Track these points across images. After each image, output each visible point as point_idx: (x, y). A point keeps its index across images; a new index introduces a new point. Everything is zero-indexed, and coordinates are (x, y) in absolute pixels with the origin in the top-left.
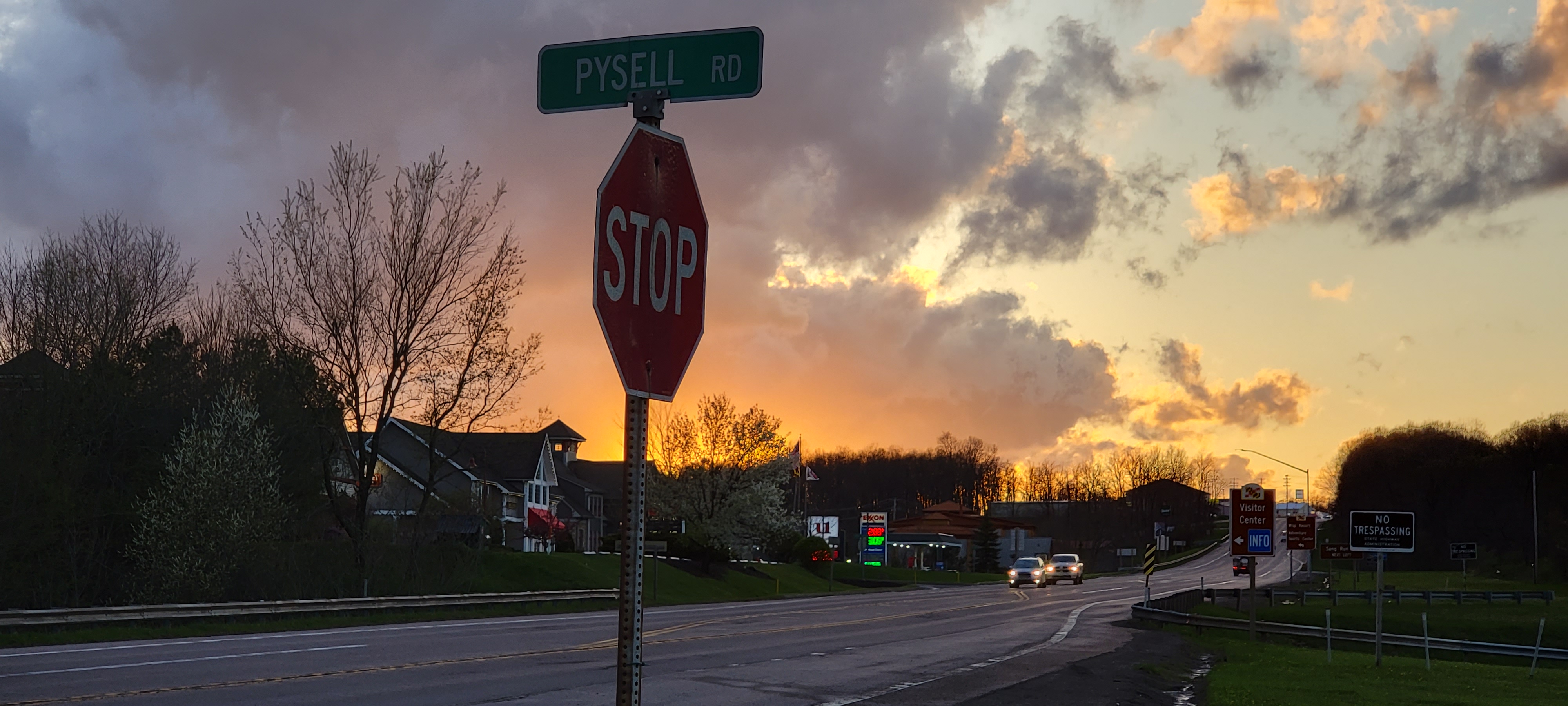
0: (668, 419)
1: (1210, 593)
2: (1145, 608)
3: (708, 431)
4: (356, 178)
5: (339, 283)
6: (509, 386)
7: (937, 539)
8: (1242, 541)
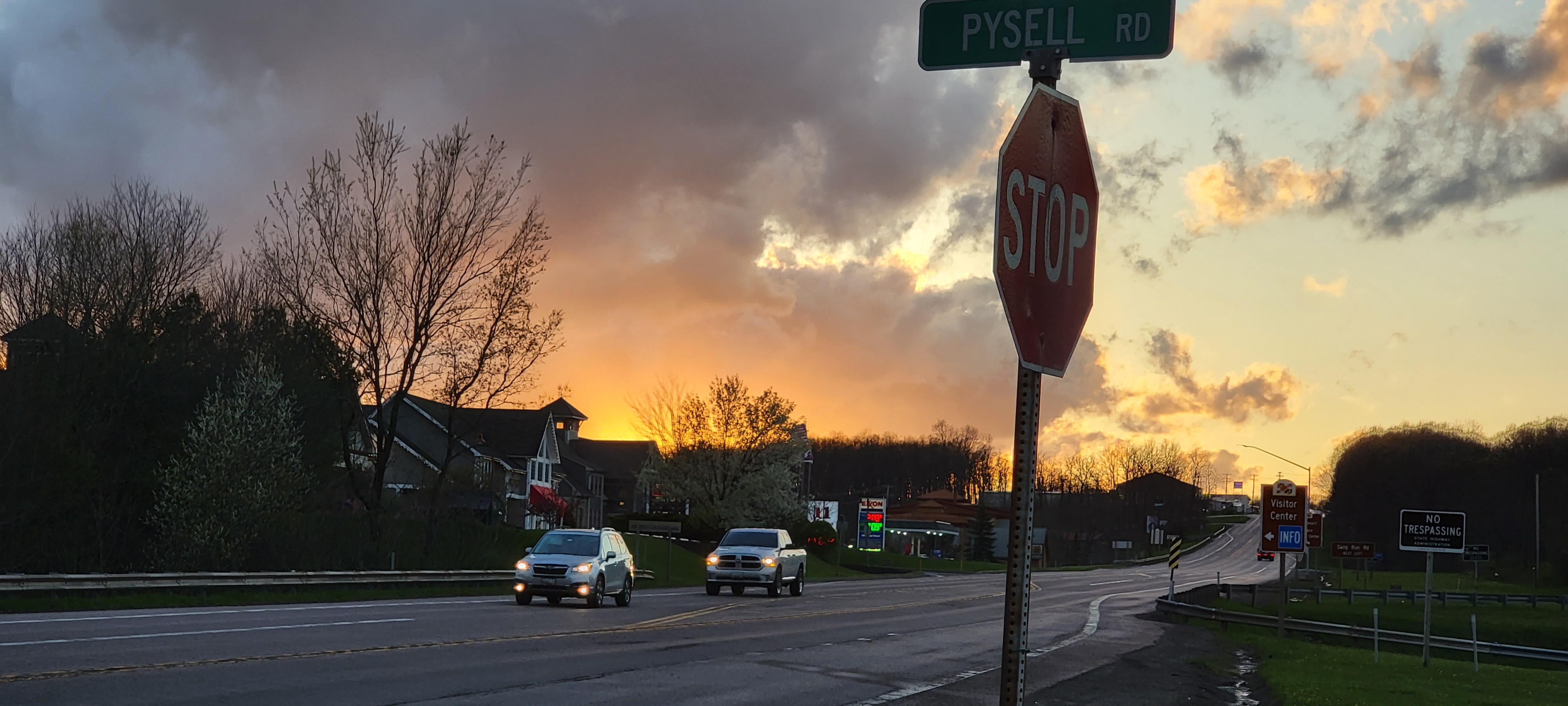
0: (679, 399)
1: (1225, 588)
2: (1169, 601)
3: (720, 412)
4: (381, 149)
5: (363, 254)
6: (530, 363)
7: (936, 527)
8: (1273, 536)
